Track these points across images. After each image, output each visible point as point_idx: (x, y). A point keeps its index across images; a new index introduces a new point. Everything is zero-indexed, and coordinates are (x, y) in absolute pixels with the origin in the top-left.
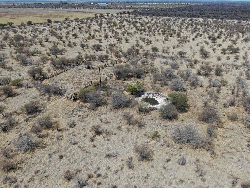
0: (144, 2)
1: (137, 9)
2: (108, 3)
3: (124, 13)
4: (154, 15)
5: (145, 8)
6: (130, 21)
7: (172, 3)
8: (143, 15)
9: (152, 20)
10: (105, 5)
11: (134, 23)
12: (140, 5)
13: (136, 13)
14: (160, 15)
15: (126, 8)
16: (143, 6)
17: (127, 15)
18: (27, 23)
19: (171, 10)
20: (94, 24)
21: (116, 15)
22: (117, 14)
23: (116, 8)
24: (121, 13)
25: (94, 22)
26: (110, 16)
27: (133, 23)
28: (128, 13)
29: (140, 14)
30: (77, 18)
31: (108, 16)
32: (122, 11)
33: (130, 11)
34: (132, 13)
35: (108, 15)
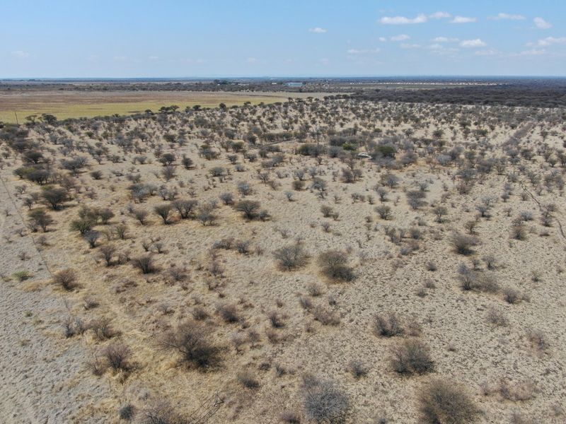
0: (379, 81)
1: (362, 91)
2: (305, 83)
3: (338, 97)
4: (390, 100)
5: (378, 91)
6: (347, 108)
7: (440, 82)
8: (372, 99)
9: (384, 107)
10: (300, 85)
11: (354, 111)
12: (370, 85)
13: (359, 97)
14: (401, 101)
15: (342, 91)
16: (375, 88)
17: (343, 100)
18: (194, 107)
19: (426, 93)
20: (291, 111)
21: (323, 100)
22: (326, 98)
23: (322, 90)
24: (332, 98)
25: (290, 108)
26: (313, 101)
27: (352, 109)
28: (345, 97)
29: (366, 98)
30: (262, 103)
31: (311, 101)
32: (334, 94)
33: (349, 94)
34: (352, 98)
35: (310, 99)
